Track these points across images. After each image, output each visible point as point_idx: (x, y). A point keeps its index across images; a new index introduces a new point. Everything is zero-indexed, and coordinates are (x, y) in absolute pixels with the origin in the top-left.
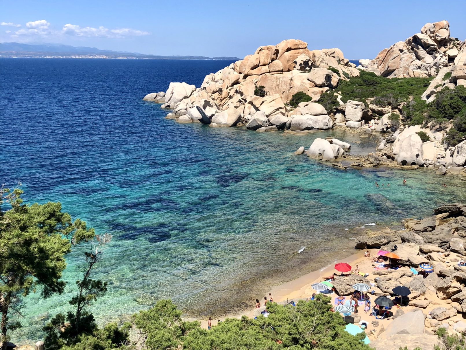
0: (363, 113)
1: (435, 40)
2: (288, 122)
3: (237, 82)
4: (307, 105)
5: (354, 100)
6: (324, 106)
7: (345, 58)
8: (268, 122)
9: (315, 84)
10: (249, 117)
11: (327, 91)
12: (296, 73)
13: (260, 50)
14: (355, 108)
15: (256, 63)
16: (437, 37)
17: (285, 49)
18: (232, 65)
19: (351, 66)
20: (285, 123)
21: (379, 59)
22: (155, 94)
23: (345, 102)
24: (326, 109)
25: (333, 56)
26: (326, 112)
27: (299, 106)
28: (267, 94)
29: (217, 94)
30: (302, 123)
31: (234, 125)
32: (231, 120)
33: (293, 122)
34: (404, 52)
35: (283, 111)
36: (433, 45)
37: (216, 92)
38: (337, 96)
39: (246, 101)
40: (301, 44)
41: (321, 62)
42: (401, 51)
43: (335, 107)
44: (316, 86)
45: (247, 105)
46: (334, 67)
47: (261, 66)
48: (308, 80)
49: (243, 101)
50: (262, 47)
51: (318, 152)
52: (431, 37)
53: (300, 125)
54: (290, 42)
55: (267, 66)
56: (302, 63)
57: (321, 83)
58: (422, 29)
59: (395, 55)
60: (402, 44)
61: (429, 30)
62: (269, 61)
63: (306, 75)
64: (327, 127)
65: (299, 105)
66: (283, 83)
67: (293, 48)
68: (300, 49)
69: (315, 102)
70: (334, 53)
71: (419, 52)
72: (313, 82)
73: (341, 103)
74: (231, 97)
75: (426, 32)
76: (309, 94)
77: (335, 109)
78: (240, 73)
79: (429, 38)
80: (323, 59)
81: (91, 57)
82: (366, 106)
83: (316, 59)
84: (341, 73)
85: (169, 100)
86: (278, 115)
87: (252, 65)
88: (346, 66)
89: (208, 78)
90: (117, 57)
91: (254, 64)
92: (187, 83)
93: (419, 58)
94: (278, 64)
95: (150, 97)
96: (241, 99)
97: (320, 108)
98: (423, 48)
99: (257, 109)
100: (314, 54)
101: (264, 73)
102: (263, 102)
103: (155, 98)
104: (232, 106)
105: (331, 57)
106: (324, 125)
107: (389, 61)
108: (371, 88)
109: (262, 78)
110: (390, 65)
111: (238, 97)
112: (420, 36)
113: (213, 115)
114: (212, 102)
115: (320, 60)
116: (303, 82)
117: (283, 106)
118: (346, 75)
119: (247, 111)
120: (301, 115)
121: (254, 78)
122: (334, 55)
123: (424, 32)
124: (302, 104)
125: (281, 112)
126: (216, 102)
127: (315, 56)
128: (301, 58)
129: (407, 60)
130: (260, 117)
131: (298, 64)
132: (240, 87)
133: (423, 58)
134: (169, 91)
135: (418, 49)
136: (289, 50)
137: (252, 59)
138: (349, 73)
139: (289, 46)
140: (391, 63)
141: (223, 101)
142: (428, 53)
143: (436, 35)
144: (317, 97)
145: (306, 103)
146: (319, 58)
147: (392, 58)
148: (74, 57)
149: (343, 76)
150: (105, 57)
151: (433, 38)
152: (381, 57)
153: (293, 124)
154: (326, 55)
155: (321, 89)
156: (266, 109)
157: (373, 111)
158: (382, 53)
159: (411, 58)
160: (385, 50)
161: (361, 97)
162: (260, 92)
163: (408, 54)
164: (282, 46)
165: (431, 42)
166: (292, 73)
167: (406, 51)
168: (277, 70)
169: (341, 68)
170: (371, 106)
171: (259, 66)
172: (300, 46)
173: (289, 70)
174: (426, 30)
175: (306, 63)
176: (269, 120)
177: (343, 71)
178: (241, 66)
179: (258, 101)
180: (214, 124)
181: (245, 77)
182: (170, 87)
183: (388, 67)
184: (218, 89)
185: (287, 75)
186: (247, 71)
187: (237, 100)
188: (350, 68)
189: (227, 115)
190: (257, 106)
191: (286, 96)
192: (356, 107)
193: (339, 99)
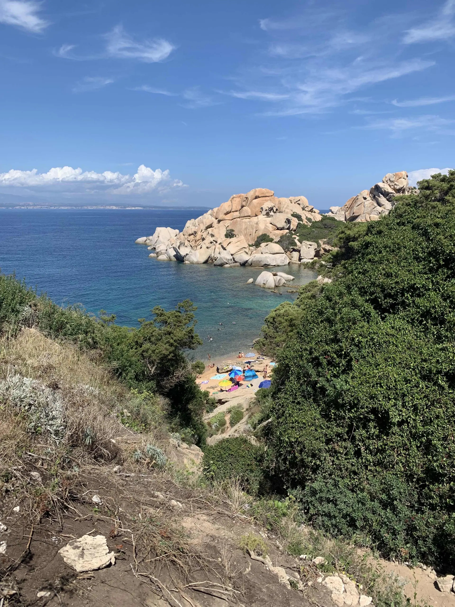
0: (316, 252)
1: (394, 189)
2: (250, 260)
3: (210, 226)
4: (267, 245)
5: (308, 240)
6: (281, 246)
7: (309, 205)
8: (232, 260)
9: (277, 227)
10: (219, 256)
11: (287, 233)
12: (262, 217)
13: (233, 198)
14: (309, 248)
15: (228, 210)
16: (396, 186)
17: (254, 197)
18: (210, 212)
19: (315, 212)
20: (247, 261)
21: (346, 206)
22: (145, 238)
23: (301, 243)
24: (283, 249)
25: (298, 204)
26: (283, 251)
27: (260, 247)
28: (236, 236)
29: (192, 236)
30: (261, 261)
31: (206, 262)
32: (203, 259)
33: (254, 260)
34: (367, 199)
35: (247, 250)
36: (392, 193)
37: (192, 234)
38: (295, 238)
39: (216, 242)
40: (268, 192)
41: (286, 208)
42: (365, 199)
43: (292, 247)
44: (278, 229)
45: (218, 246)
46: (298, 213)
47: (233, 212)
48: (271, 223)
49: (215, 242)
50: (234, 195)
51: (262, 282)
52: (390, 186)
53: (260, 262)
54: (258, 191)
55: (238, 212)
56: (268, 209)
57: (282, 226)
58: (384, 179)
59: (359, 203)
60: (366, 193)
61: (390, 179)
62: (240, 207)
63: (269, 220)
64: (284, 264)
65: (261, 245)
66: (250, 227)
67: (260, 196)
68: (266, 197)
69: (276, 242)
70: (299, 200)
71: (379, 199)
72: (275, 226)
73: (298, 243)
74: (203, 239)
75: (387, 182)
76: (271, 236)
77: (292, 249)
78: (216, 219)
79: (388, 187)
80: (288, 206)
81: (102, 208)
82: (319, 245)
83: (282, 206)
84: (304, 218)
85: (156, 242)
86: (241, 254)
87: (225, 212)
88: (310, 212)
89: (189, 223)
90: (126, 208)
91: (226, 210)
92: (171, 228)
93: (379, 205)
94: (247, 210)
95: (141, 240)
96: (212, 241)
97: (277, 248)
98: (384, 196)
99: (224, 249)
100: (279, 201)
101: (235, 218)
102: (230, 243)
103: (145, 241)
104: (204, 247)
105: (296, 204)
106: (281, 263)
107: (355, 208)
108: (326, 231)
109: (233, 222)
110: (354, 211)
111: (209, 239)
112: (381, 185)
113: (187, 254)
114: (187, 243)
115: (285, 206)
116: (266, 226)
117: (247, 246)
118: (309, 220)
119: (217, 250)
120: (262, 253)
121: (228, 223)
122: (299, 202)
123: (385, 181)
124: (263, 245)
125: (245, 252)
126: (191, 243)
127: (280, 203)
128: (267, 205)
129: (370, 207)
130: (225, 256)
131: (264, 210)
132: (212, 230)
133: (383, 205)
134: (155, 235)
135: (379, 196)
136: (256, 198)
137: (226, 206)
138: (312, 218)
139: (257, 194)
140: (356, 210)
141: (198, 243)
142: (388, 200)
143: (395, 185)
144: (277, 239)
145: (266, 244)
146: (285, 205)
147: (357, 205)
148: (86, 208)
149: (306, 220)
150: (114, 208)
151: (392, 187)
152: (348, 204)
153: (254, 261)
154: (291, 202)
155: (282, 232)
156: (232, 249)
157: (325, 250)
158: (350, 200)
159: (373, 204)
160: (353, 198)
161: (315, 239)
162: (230, 234)
163: (371, 201)
164: (251, 194)
165: (390, 190)
166: (258, 218)
167: (369, 198)
168: (246, 215)
169: (304, 215)
170: (323, 246)
171: (230, 212)
172: (267, 195)
173: (256, 216)
174: (387, 180)
175: (271, 209)
176: (234, 259)
177: (307, 217)
178: (217, 213)
179: (225, 241)
180: (187, 262)
181: (219, 221)
182: (156, 231)
183: (353, 214)
184: (193, 232)
185: (255, 219)
186: (221, 216)
187: (209, 242)
188: (313, 213)
189: (199, 254)
190: (224, 247)
191: (252, 238)
192: (310, 246)
193: (296, 241)
